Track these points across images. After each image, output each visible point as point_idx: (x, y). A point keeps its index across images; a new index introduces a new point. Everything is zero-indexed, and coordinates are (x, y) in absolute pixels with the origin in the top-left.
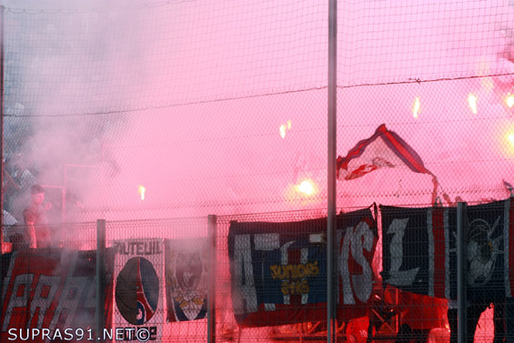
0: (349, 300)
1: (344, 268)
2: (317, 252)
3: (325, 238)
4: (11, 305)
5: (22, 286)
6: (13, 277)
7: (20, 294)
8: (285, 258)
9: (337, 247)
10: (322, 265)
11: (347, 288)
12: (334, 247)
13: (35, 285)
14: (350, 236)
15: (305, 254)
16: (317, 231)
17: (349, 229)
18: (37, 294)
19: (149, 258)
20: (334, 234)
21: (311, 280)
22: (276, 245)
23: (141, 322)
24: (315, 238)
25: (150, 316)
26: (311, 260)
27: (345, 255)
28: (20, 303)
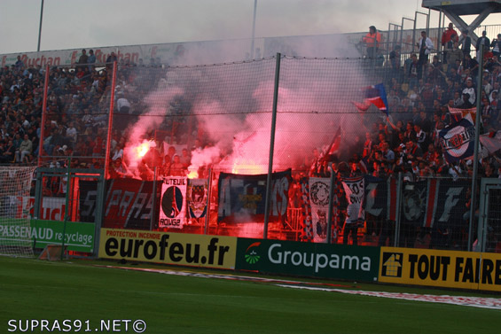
0: (275, 213)
1: (274, 198)
2: (262, 190)
3: (266, 183)
4: (110, 204)
5: (116, 196)
6: (112, 190)
7: (115, 199)
8: (245, 191)
9: (272, 188)
10: (264, 196)
11: (275, 208)
12: (270, 188)
13: (122, 195)
14: (278, 183)
15: (255, 190)
16: (262, 180)
17: (278, 180)
18: (123, 199)
19: (178, 186)
20: (270, 182)
21: (258, 203)
22: (242, 185)
23: (173, 217)
24: (262, 183)
25: (177, 214)
26: (258, 193)
27: (275, 192)
28: (115, 203)
